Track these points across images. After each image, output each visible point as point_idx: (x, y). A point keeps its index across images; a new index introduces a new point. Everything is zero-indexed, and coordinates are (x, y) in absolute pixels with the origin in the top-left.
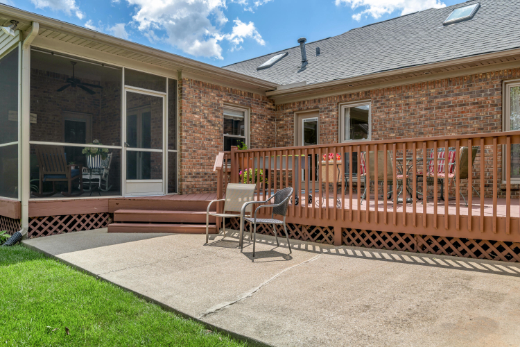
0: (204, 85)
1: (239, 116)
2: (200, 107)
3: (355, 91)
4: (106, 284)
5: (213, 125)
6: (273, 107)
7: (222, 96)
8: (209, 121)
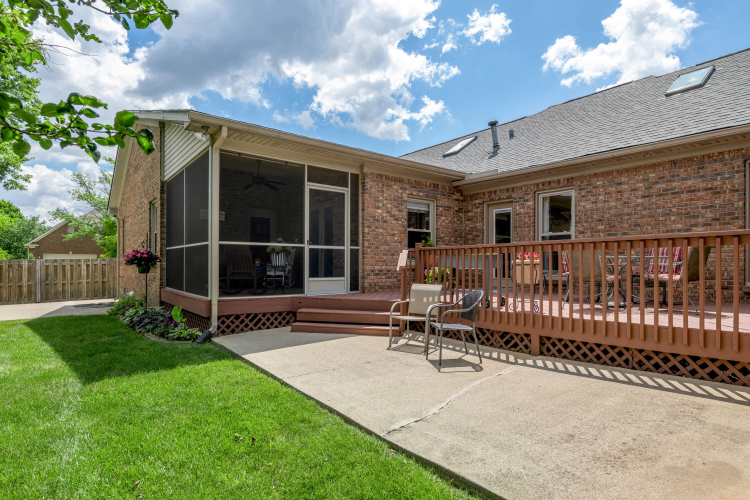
0: (387, 178)
1: (423, 209)
2: (382, 201)
3: (555, 178)
4: (289, 390)
5: (396, 219)
6: (461, 198)
7: (405, 189)
8: (392, 216)
